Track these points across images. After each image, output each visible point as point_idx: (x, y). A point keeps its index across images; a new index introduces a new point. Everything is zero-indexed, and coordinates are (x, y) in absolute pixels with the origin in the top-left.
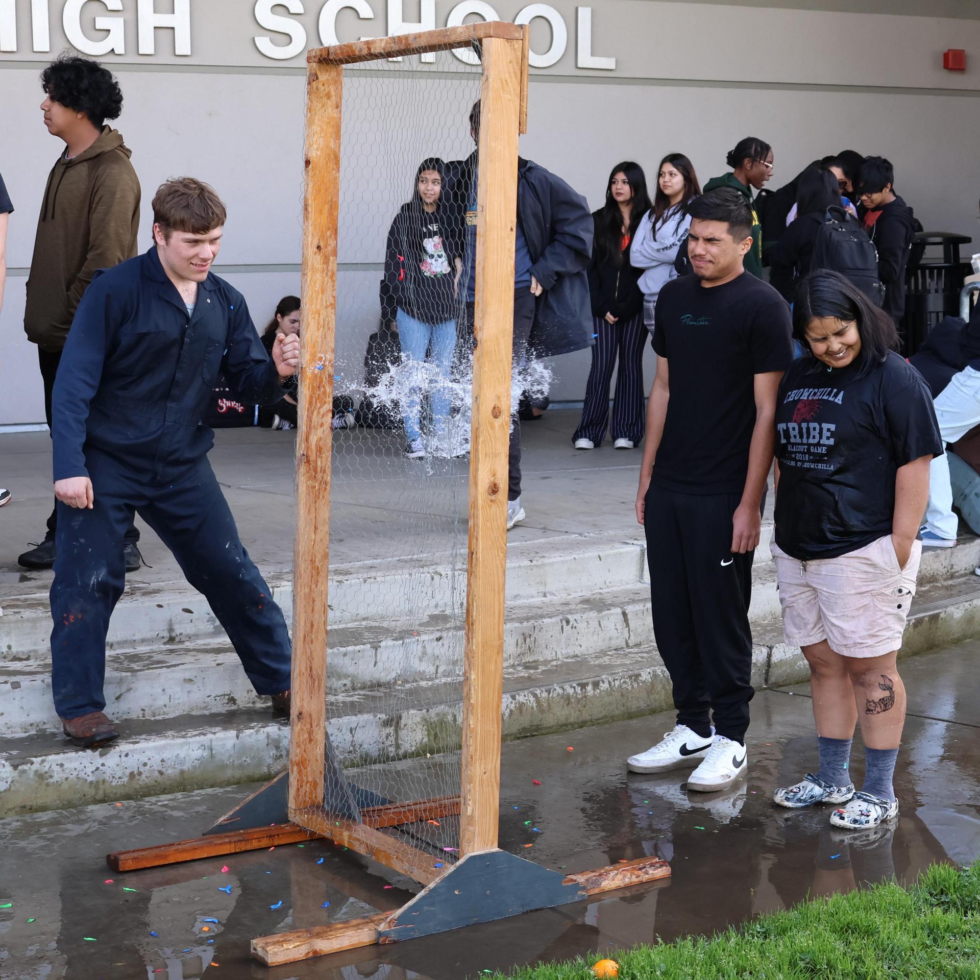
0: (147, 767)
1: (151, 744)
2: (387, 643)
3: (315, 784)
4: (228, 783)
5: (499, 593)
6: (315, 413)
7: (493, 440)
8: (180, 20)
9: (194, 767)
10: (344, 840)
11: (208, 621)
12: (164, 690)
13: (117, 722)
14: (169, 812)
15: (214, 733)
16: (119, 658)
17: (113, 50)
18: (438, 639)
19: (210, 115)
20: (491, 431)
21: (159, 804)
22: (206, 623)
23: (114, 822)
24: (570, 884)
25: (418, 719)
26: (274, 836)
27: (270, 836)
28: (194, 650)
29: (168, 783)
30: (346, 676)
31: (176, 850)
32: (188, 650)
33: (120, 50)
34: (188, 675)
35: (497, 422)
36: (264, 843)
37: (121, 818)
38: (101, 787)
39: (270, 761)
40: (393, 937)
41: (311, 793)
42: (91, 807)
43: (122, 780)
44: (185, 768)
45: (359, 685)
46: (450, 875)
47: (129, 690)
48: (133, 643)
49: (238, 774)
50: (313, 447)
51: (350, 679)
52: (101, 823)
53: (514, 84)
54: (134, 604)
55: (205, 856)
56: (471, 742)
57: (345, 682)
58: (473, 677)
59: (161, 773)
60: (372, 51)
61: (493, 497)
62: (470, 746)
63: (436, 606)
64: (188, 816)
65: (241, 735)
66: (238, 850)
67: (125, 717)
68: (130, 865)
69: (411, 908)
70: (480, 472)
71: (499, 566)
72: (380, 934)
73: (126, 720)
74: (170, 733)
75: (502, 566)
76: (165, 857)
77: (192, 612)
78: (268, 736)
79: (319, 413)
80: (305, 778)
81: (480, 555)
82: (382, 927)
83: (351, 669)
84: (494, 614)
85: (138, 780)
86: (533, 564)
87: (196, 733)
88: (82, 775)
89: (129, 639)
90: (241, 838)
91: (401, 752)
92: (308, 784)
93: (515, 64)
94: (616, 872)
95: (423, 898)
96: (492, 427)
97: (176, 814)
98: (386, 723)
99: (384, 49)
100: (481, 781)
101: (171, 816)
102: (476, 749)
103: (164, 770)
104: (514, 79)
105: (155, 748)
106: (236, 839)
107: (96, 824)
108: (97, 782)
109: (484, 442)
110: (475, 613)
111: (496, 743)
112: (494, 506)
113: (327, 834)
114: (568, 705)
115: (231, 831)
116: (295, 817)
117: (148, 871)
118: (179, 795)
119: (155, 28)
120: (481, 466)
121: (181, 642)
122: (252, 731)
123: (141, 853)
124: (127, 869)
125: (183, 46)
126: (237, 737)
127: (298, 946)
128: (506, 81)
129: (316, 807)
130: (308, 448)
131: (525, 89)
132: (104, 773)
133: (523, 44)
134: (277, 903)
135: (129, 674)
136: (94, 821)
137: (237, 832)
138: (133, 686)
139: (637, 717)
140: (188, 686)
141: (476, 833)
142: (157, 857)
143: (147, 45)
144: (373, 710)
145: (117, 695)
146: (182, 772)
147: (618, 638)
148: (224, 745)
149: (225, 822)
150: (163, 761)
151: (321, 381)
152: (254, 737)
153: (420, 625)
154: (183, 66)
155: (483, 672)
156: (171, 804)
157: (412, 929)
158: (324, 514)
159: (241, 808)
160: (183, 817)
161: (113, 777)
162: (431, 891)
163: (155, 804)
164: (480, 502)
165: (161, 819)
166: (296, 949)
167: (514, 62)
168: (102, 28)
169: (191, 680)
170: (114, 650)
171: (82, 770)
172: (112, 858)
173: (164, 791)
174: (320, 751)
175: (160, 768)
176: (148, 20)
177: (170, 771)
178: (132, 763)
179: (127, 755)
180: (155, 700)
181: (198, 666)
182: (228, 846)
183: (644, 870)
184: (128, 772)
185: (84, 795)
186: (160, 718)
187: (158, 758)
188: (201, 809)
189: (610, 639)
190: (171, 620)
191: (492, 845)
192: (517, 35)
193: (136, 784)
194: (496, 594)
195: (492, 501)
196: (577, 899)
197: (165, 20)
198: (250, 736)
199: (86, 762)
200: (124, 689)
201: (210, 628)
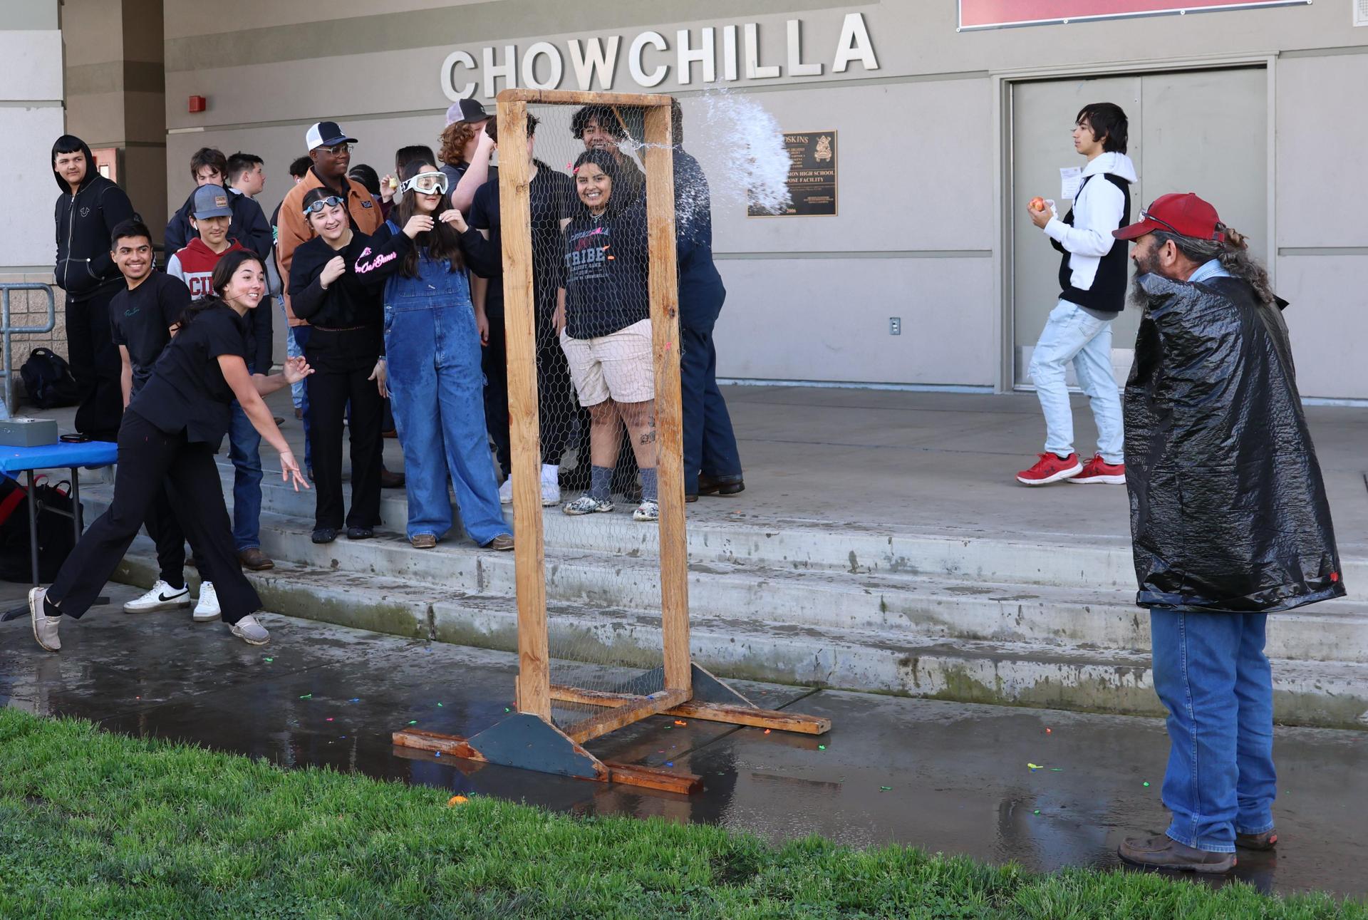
11: (885, 559)
22: (884, 561)
25: (936, 666)
30: (944, 623)
48: (821, 566)
83: (946, 618)
91: (921, 692)
98: (903, 664)
114: (1104, 688)
190: (852, 553)
201: (888, 566)
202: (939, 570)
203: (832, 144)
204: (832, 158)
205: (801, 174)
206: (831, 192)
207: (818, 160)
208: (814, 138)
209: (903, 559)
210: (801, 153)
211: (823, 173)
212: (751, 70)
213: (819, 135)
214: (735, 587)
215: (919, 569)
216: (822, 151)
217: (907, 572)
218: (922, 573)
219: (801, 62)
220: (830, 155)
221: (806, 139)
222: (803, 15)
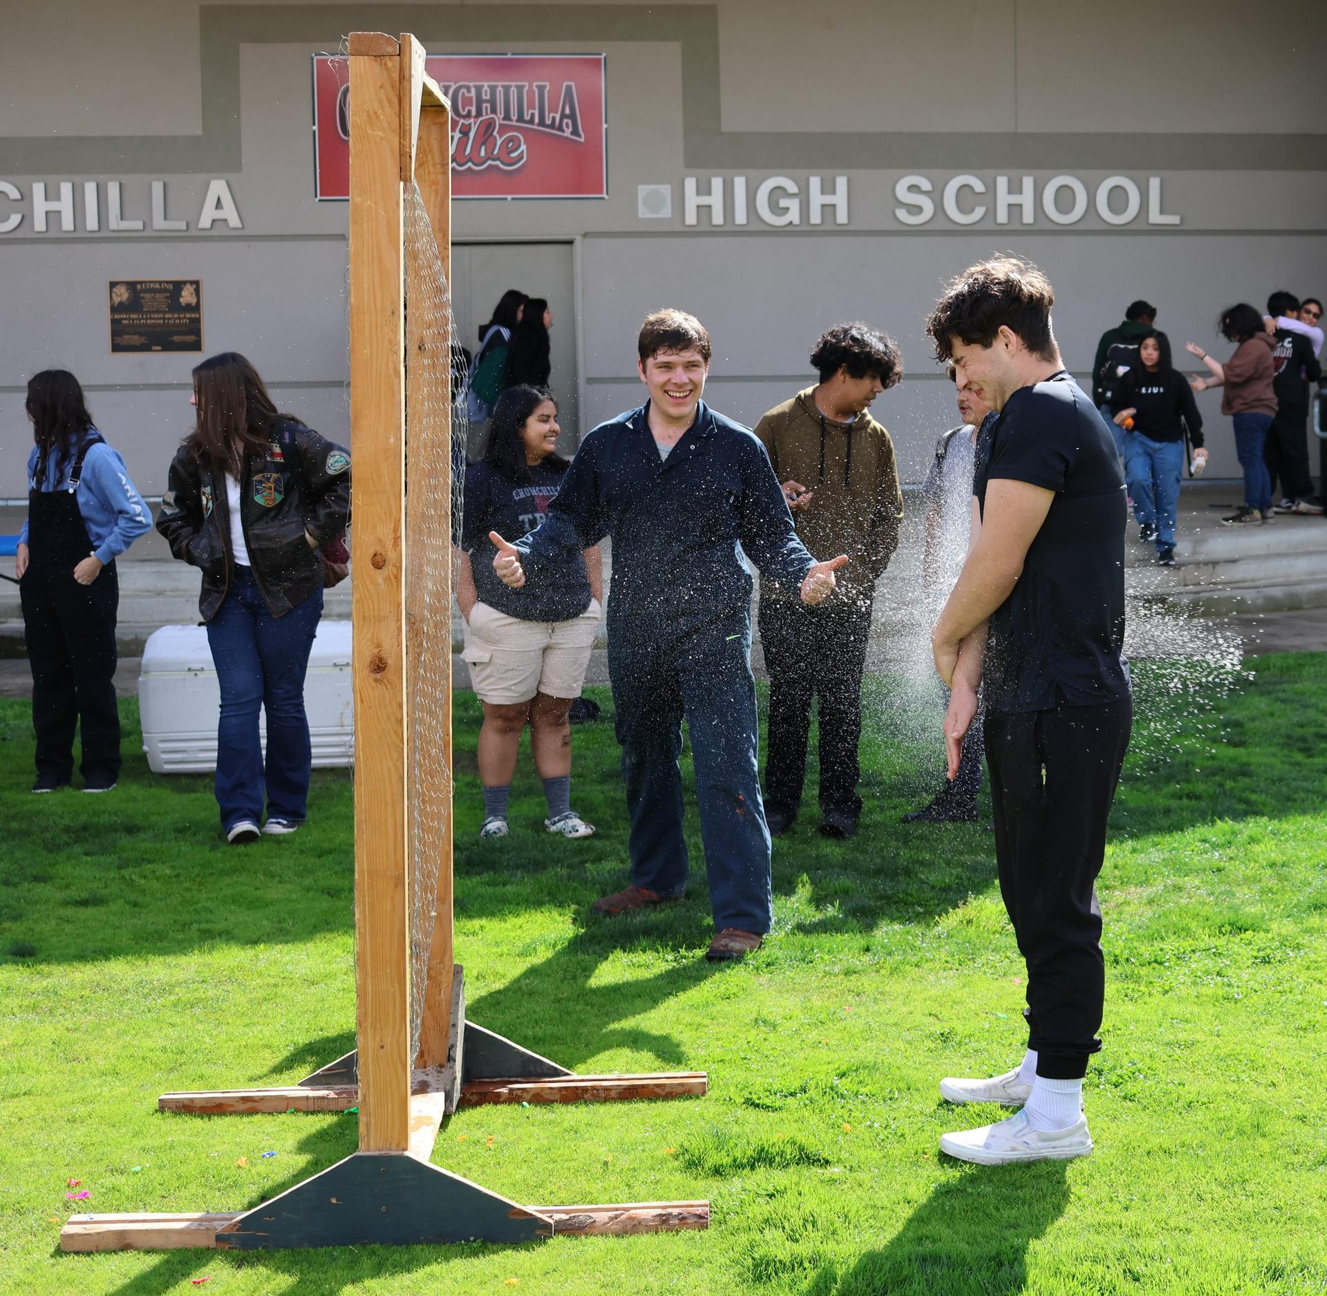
7: (375, 599)
8: (840, 199)
17: (791, 222)
20: (370, 587)
33: (796, 221)
35: (381, 575)
53: (389, 117)
61: (378, 676)
93: (390, 90)
96: (373, 580)
104: (387, 108)
112: (378, 686)
119: (822, 205)
125: (842, 217)
128: (376, 112)
133: (401, 62)
143: (815, 218)
154: (841, 232)
167: (390, 87)
168: (783, 207)
176: (817, 198)
192: (389, 49)
195: (375, 679)
197: (829, 199)
203: (197, 291)
204: (198, 303)
205: (166, 316)
206: (198, 333)
207: (183, 304)
208: (178, 286)
210: (167, 298)
211: (188, 315)
212: (114, 223)
213: (185, 283)
216: (187, 296)
219: (165, 219)
220: (195, 300)
221: (171, 287)
222: (169, 178)
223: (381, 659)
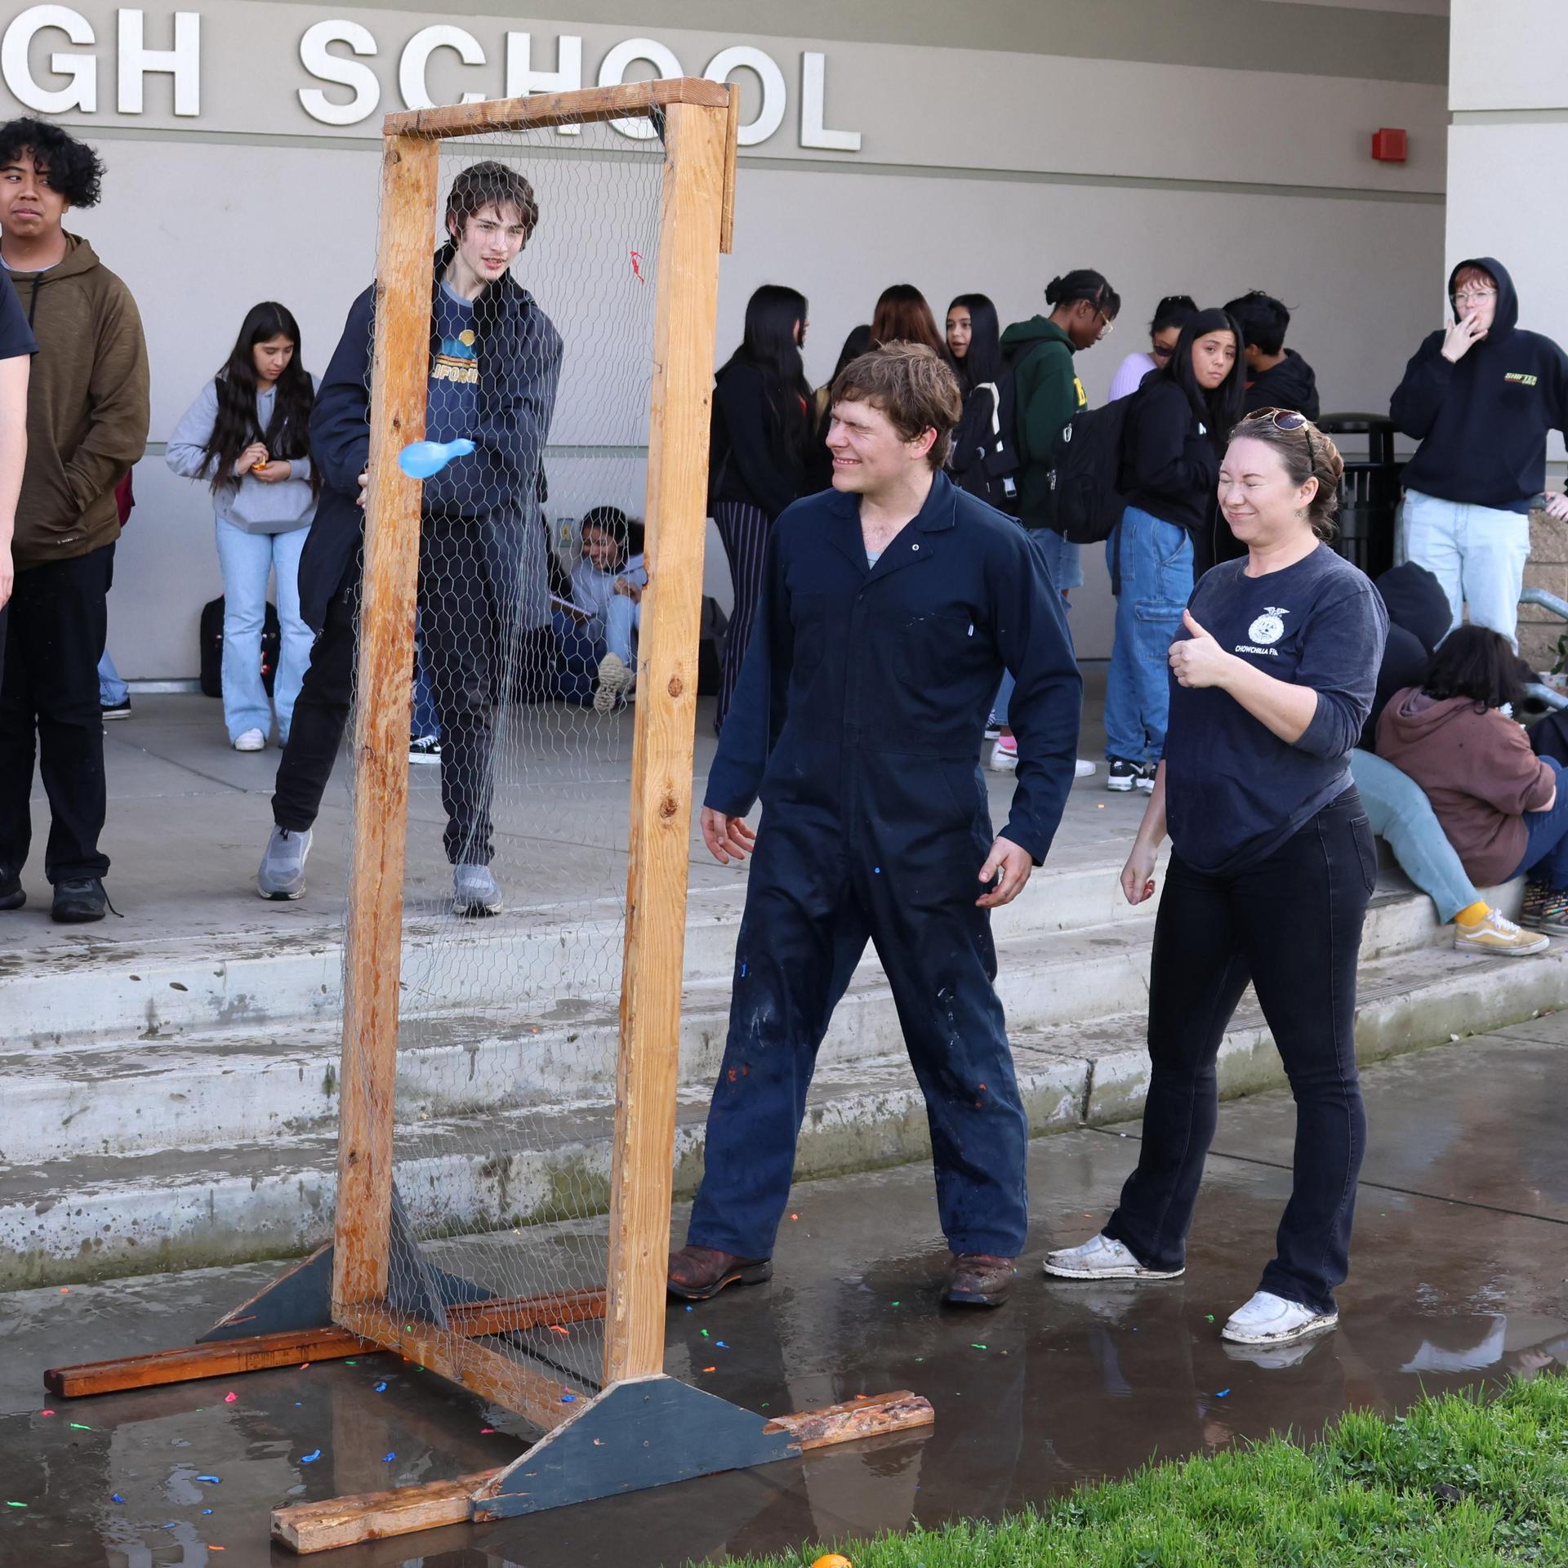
0: (110, 1233)
1: (117, 1196)
2: (490, 1043)
3: (374, 1266)
4: (238, 1260)
5: (673, 969)
6: (386, 681)
7: (669, 731)
8: (184, 60)
9: (184, 1233)
10: (417, 1356)
11: (210, 1003)
12: (138, 1111)
13: (64, 1159)
14: (144, 1304)
15: (217, 1181)
16: (69, 1059)
17: (78, 105)
18: (572, 1039)
19: (227, 209)
20: (666, 717)
21: (128, 1290)
22: (207, 1007)
23: (57, 1318)
24: (776, 1432)
25: (538, 1165)
26: (308, 1346)
27: (302, 1347)
28: (188, 1049)
29: (143, 1257)
30: (427, 1095)
31: (153, 1366)
32: (177, 1049)
33: (89, 105)
34: (176, 1089)
35: (677, 703)
36: (293, 1357)
37: (67, 1312)
38: (38, 1262)
39: (304, 1227)
40: (496, 1510)
41: (368, 1281)
42: (21, 1294)
43: (72, 1252)
44: (170, 1234)
45: (445, 1109)
46: (588, 1414)
47: (84, 1110)
48: (91, 1035)
49: (253, 1245)
50: (382, 734)
51: (431, 1099)
52: (35, 1319)
53: (714, 177)
54: (95, 974)
55: (200, 1375)
56: (625, 1204)
57: (422, 1103)
58: (630, 1102)
59: (132, 1242)
60: (489, 119)
61: (668, 821)
62: (623, 1211)
63: (569, 986)
64: (173, 1311)
65: (259, 1184)
66: (251, 1368)
67: (76, 1152)
68: (81, 1388)
69: (524, 1466)
70: (648, 782)
71: (675, 928)
72: (474, 1506)
73: (78, 1156)
74: (147, 1179)
75: (679, 928)
76: (137, 1376)
77: (184, 989)
78: (301, 1188)
79: (391, 681)
80: (358, 1256)
81: (645, 911)
82: (479, 1495)
83: (432, 1084)
84: (665, 1005)
85: (96, 1252)
86: (720, 923)
87: (189, 1179)
88: (8, 1242)
89: (86, 1028)
90: (256, 1349)
91: (509, 1216)
92: (364, 1265)
93: (717, 146)
94: (847, 1414)
95: (544, 1450)
96: (669, 710)
97: (154, 1307)
98: (487, 1171)
99: (508, 116)
100: (640, 1266)
101: (147, 1311)
102: (632, 1216)
103: (137, 1237)
104: (714, 167)
105: (123, 1202)
106: (249, 1349)
107: (28, 1321)
108: (32, 1254)
109: (654, 734)
110: (635, 1003)
111: (663, 1208)
112: (669, 836)
113: (393, 1345)
115: (243, 1336)
116: (341, 1318)
117: (110, 1398)
118: (160, 1278)
119: (144, 72)
120: (648, 772)
121: (168, 1036)
122: (276, 1178)
123: (99, 1369)
124: (76, 1394)
125: (187, 101)
126: (253, 1187)
127: (346, 1522)
128: (702, 171)
129: (376, 1302)
130: (373, 737)
131: (731, 184)
132: (42, 1240)
133: (729, 115)
134: (313, 1453)
135: (85, 1084)
136: (26, 1316)
137: (251, 1339)
138: (91, 1103)
139: (880, 1167)
140: (177, 1106)
141: (630, 1350)
142: (123, 1375)
143: (131, 98)
144: (466, 1150)
145: (65, 1117)
146: (165, 1241)
147: (852, 1042)
148: (231, 1200)
149: (231, 1323)
150: (135, 1223)
151: (396, 631)
152: (280, 1188)
153: (543, 1016)
154: (186, 132)
155: (645, 1096)
156: (146, 1291)
157: (526, 1500)
158: (397, 839)
159: (258, 1301)
160: (165, 1312)
161: (57, 1247)
162: (556, 1439)
163: (122, 1291)
164: (647, 828)
165: (131, 1316)
166: (343, 1527)
167: (716, 143)
168: (62, 71)
169: (182, 1096)
170: (62, 1046)
171: (8, 1235)
172: (54, 1376)
173: (136, 1271)
174: (382, 1214)
175: (130, 1235)
176: (134, 58)
177: (146, 1240)
178: (87, 1226)
179: (79, 1213)
180: (124, 1126)
181: (194, 1074)
182: (235, 1361)
183: (892, 1412)
184: (80, 1239)
185: (10, 1275)
186: (132, 1154)
187: (127, 1218)
188: (195, 1300)
189: (841, 1043)
190: (151, 1001)
191: (654, 1368)
192: (720, 100)
193: (92, 1260)
194: (669, 972)
195: (665, 826)
196: (785, 1456)
197: (160, 60)
198: (272, 1186)
199: (13, 1223)
200: (76, 1109)
201: (213, 1014)
202: (303, 1007)
209: (242, 998)
214: (38, 1098)
215: (271, 1013)
217: (245, 1021)
218: (272, 1019)
223: (671, 801)
